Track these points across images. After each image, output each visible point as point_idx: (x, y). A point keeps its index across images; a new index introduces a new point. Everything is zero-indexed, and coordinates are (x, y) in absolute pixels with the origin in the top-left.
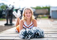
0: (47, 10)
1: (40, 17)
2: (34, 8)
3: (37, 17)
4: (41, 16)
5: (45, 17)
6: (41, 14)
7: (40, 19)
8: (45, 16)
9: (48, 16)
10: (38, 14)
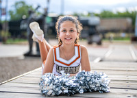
0: (129, 20)
1: (109, 38)
3: (104, 38)
4: (112, 35)
5: (122, 39)
6: (113, 31)
7: (111, 42)
8: (123, 35)
9: (131, 35)
10: (106, 31)
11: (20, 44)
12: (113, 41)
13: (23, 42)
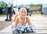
0: (40, 7)
1: (34, 13)
2: (29, 6)
3: (32, 13)
4: (34, 12)
5: (38, 13)
6: (35, 11)
9: (41, 12)
10: (32, 11)
11: (3, 16)
12: (35, 14)
13: (4, 16)
